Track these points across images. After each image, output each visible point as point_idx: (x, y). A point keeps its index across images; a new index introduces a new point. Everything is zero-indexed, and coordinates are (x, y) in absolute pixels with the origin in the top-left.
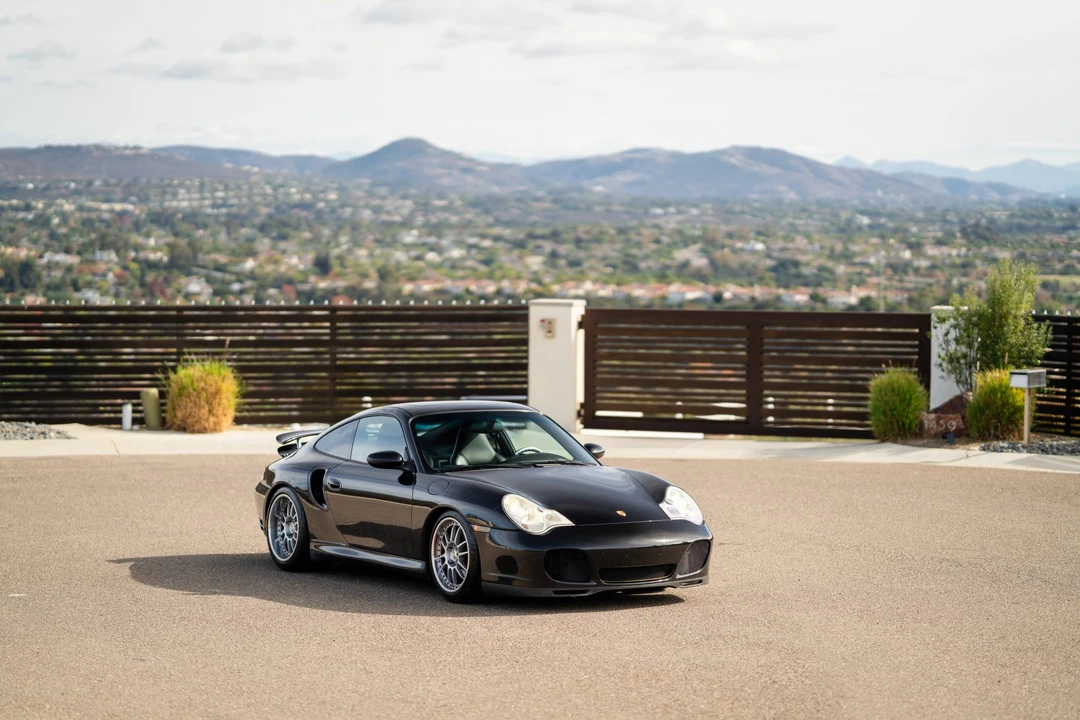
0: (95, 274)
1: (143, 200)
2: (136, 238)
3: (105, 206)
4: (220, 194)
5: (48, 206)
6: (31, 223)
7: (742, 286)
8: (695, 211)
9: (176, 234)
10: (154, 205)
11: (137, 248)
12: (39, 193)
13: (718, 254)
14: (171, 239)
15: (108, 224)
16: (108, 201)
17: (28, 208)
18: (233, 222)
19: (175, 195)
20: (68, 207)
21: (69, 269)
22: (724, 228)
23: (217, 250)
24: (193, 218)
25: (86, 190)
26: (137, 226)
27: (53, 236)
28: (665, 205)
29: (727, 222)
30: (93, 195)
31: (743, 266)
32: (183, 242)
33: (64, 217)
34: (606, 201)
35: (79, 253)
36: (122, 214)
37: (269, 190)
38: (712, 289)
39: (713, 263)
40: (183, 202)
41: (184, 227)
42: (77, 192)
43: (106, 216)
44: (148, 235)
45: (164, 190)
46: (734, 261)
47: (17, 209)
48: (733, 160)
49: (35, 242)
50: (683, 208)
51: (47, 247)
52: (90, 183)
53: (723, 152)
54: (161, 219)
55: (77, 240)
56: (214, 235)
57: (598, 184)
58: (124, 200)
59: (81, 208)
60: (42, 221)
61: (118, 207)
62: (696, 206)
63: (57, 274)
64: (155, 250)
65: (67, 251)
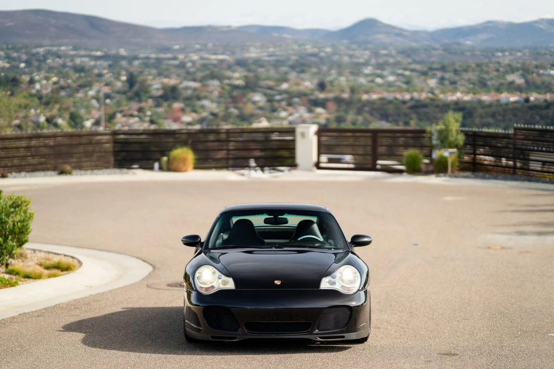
0: (208, 92)
1: (233, 53)
2: (228, 73)
3: (213, 57)
4: (271, 50)
5: (186, 57)
6: (177, 66)
7: (540, 93)
8: (519, 54)
9: (249, 71)
10: (239, 56)
11: (229, 78)
12: (181, 51)
13: (530, 77)
14: (245, 73)
15: (215, 66)
16: (215, 54)
17: (175, 58)
18: (277, 64)
19: (248, 50)
20: (195, 57)
21: (195, 89)
22: (534, 63)
23: (269, 79)
24: (258, 63)
25: (204, 49)
26: (230, 67)
27: (188, 73)
28: (503, 51)
29: (536, 59)
30: (208, 51)
31: (543, 83)
32: (251, 75)
33: (193, 62)
34: (472, 49)
35: (201, 81)
36: (222, 61)
37: (296, 47)
38: (524, 96)
39: (527, 82)
40: (253, 54)
41: (253, 67)
42: (200, 50)
43: (215, 62)
44: (234, 71)
45: (244, 48)
46: (538, 80)
47: (169, 59)
48: (541, 26)
49: (178, 75)
50: (513, 52)
51: (185, 79)
52: (206, 45)
53: (536, 22)
54: (242, 63)
55: (200, 75)
56: (268, 71)
57: (468, 40)
58: (223, 54)
59: (202, 58)
60: (182, 65)
61: (220, 57)
62: (520, 51)
63: (189, 92)
64: (238, 79)
65: (194, 80)
